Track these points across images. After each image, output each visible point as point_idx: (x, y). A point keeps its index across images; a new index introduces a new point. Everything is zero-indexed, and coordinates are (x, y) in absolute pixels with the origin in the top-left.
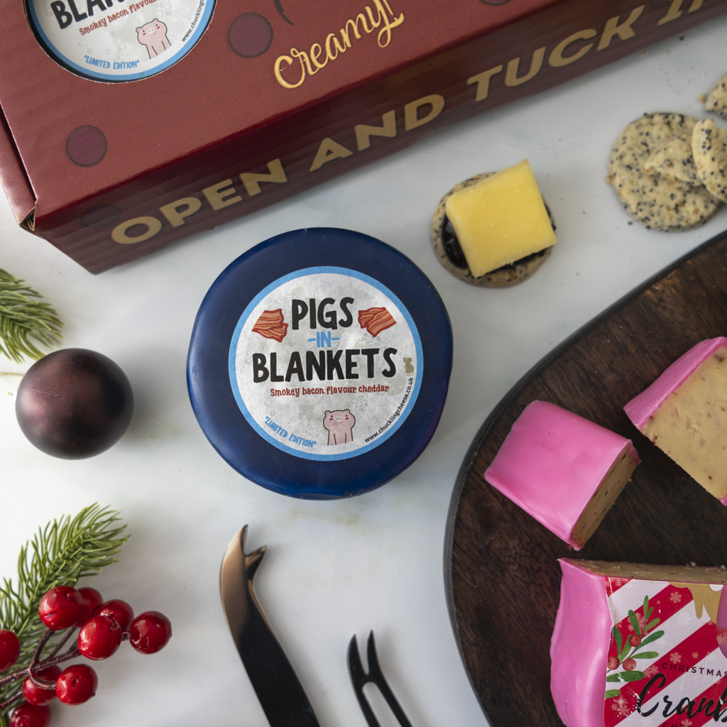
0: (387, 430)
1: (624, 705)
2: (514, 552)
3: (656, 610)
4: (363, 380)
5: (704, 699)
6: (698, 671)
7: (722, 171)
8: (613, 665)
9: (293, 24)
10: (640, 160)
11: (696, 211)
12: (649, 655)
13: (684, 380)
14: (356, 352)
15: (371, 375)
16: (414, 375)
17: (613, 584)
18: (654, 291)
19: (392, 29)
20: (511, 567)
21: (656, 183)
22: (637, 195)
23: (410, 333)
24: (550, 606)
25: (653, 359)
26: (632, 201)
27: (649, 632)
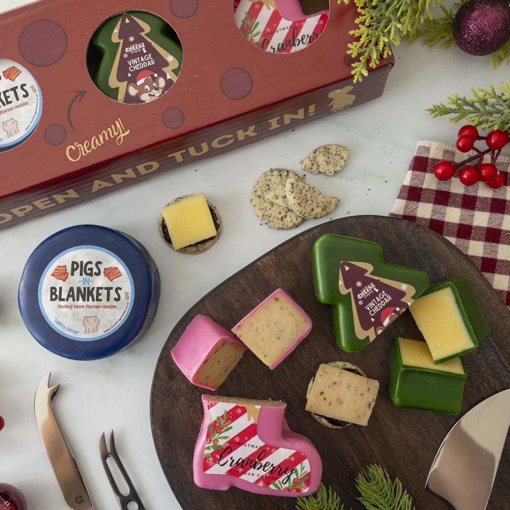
0: (115, 327)
1: (212, 461)
2: (183, 391)
3: (229, 417)
4: (104, 302)
5: (249, 459)
6: (247, 445)
7: (299, 204)
8: (208, 442)
9: (76, 131)
10: (265, 193)
11: (292, 221)
12: (225, 438)
13: (257, 309)
14: (102, 288)
15: (108, 300)
16: (129, 301)
17: (211, 404)
18: (261, 262)
19: (123, 137)
20: (181, 398)
21: (272, 206)
22: (262, 211)
23: (129, 280)
24: (199, 418)
25: (259, 296)
26: (260, 214)
27: (226, 427)
